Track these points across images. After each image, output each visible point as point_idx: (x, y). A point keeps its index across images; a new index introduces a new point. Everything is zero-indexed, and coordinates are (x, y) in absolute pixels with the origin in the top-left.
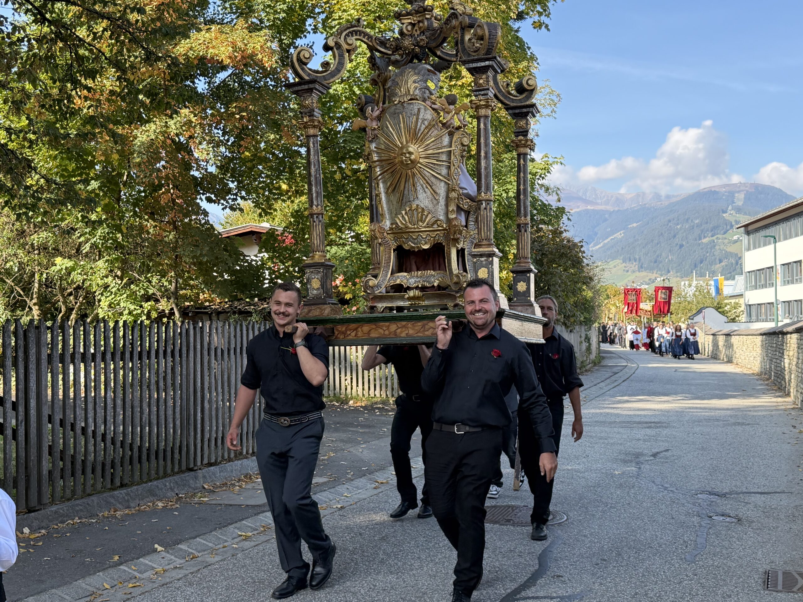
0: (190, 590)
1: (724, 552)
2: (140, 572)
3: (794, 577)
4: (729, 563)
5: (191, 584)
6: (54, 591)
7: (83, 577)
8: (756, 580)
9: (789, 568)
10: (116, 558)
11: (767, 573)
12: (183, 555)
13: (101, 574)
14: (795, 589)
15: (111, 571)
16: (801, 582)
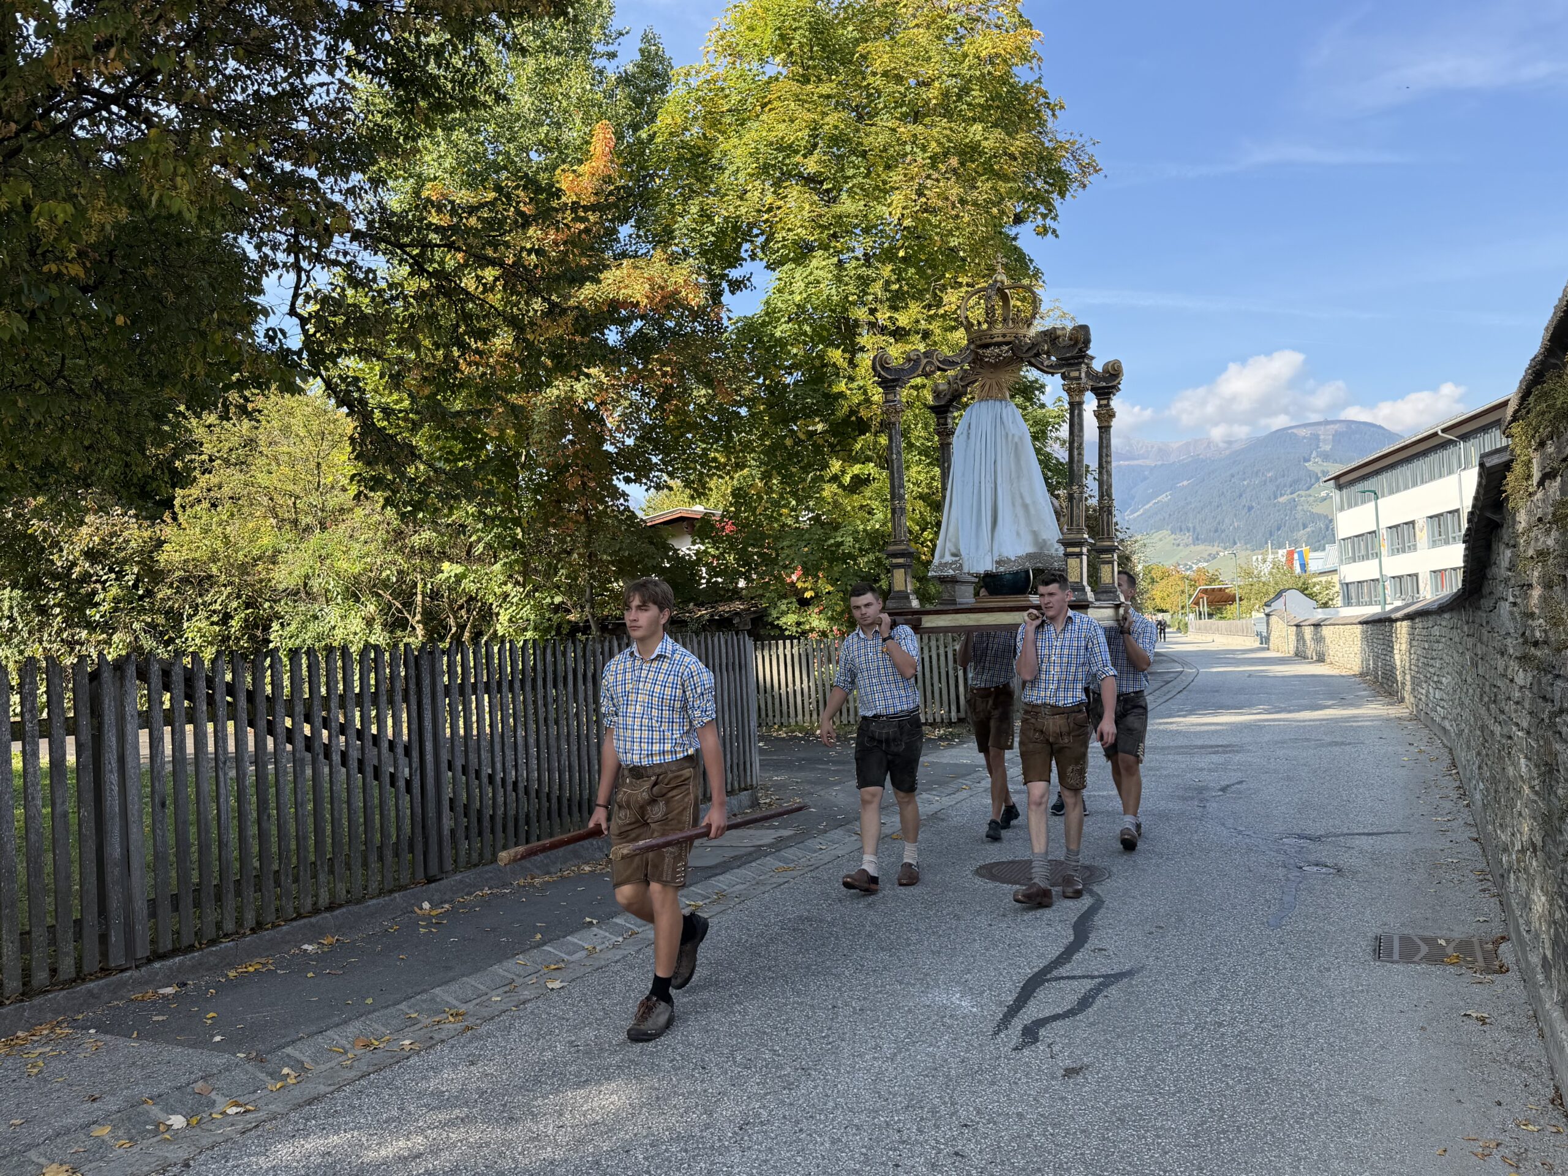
0: (631, 975)
1: (1320, 912)
2: (569, 954)
3: (1414, 942)
4: (1328, 927)
5: (632, 967)
6: (465, 979)
7: (500, 961)
8: (1364, 947)
9: (1407, 931)
10: (539, 936)
11: (1378, 939)
12: (620, 931)
13: (521, 956)
14: (1416, 959)
15: (533, 952)
16: (1424, 949)
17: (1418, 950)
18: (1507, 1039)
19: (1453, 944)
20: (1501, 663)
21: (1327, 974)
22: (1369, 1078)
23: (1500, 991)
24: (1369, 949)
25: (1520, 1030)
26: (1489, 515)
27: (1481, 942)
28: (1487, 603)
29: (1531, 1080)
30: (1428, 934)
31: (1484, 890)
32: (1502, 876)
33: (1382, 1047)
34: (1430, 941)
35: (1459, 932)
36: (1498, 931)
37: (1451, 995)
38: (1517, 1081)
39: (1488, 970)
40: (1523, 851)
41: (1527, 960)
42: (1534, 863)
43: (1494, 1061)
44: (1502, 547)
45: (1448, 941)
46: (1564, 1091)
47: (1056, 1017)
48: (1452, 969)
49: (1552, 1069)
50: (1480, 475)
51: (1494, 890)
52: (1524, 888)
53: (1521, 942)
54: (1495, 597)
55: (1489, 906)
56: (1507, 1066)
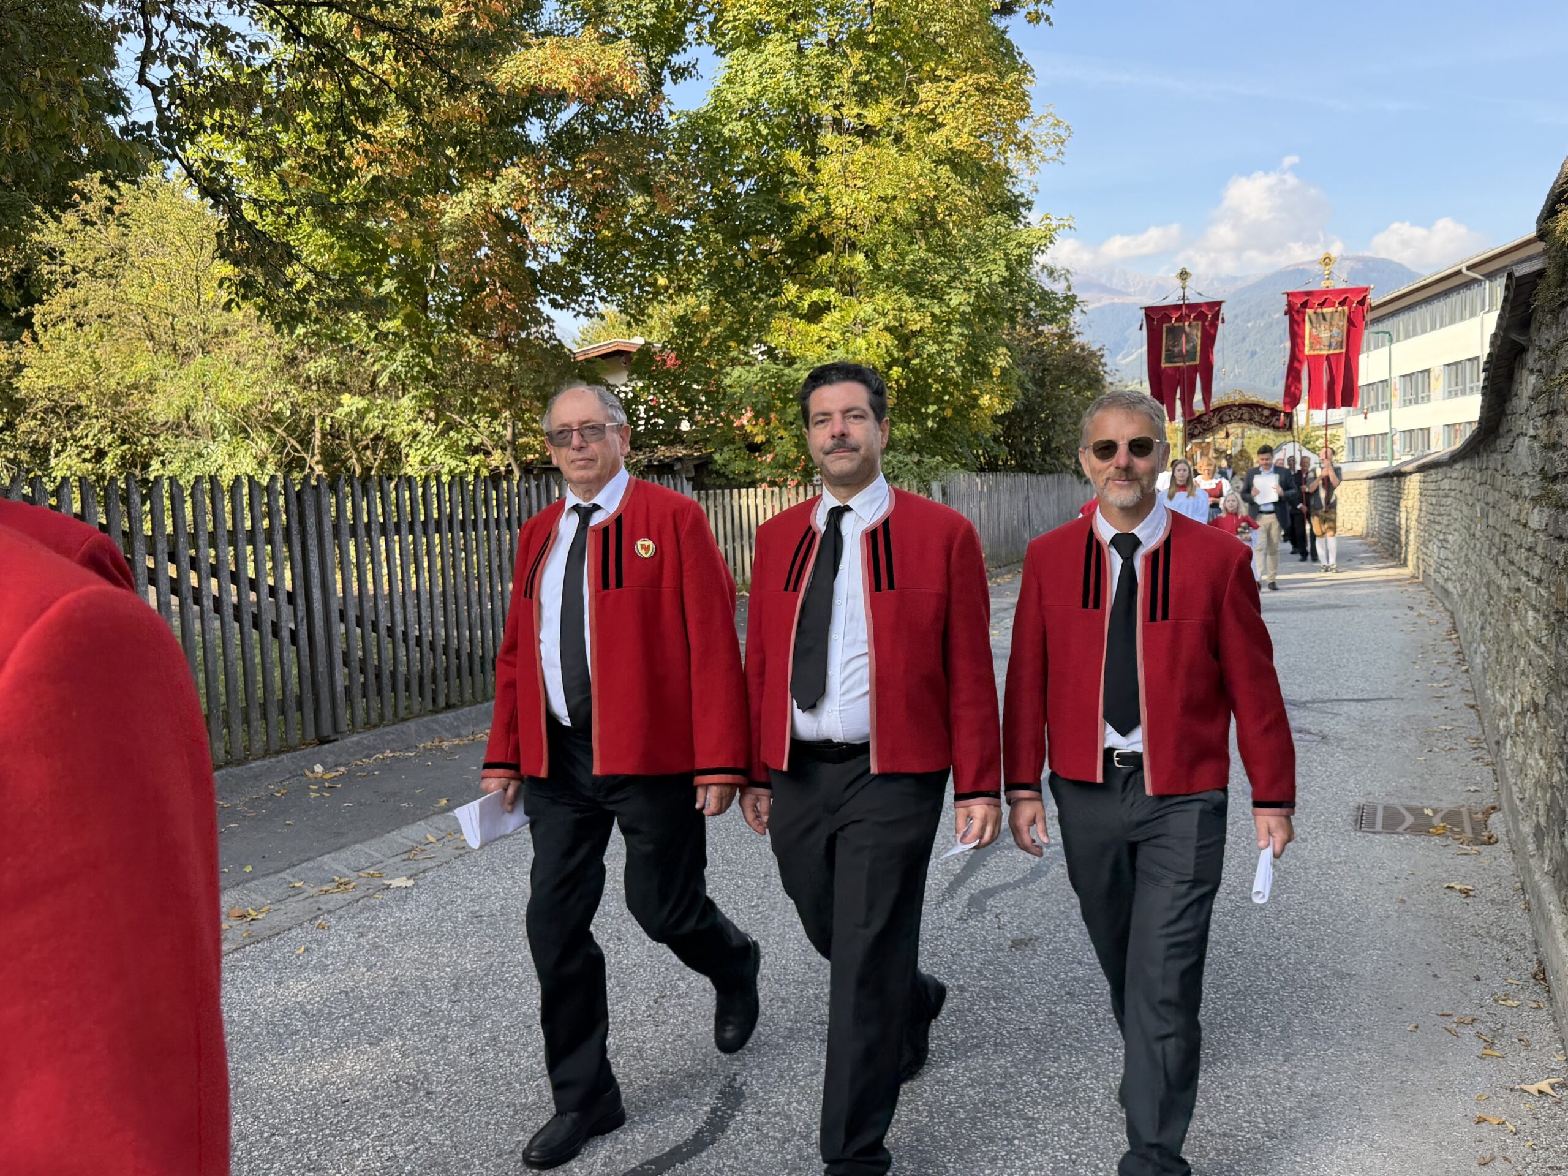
3: (1399, 813)
4: (1308, 796)
6: (358, 846)
7: (398, 827)
8: (1343, 817)
9: (1393, 801)
10: (444, 802)
11: (1360, 809)
13: (422, 823)
14: (1400, 829)
15: (437, 819)
16: (1410, 820)
17: (1403, 820)
18: (1489, 912)
19: (1440, 815)
20: (1514, 508)
21: (1303, 845)
22: (1341, 952)
23: (1487, 862)
24: (1350, 819)
25: (1505, 903)
26: (1514, 336)
27: (1470, 812)
28: (1503, 443)
29: (1512, 954)
30: (1414, 804)
31: (1477, 759)
32: (1498, 743)
33: (1357, 921)
34: (1416, 812)
35: (1447, 803)
36: (1489, 802)
37: (1435, 866)
38: (1498, 955)
39: (1476, 841)
40: (1523, 713)
41: (1518, 831)
42: (1534, 724)
43: (1476, 935)
44: (1525, 373)
45: (1435, 812)
46: (1547, 966)
47: (1005, 887)
48: (1436, 840)
49: (1536, 944)
50: (1507, 287)
51: (1488, 759)
52: (1521, 753)
53: (1514, 811)
54: (1514, 434)
55: (1482, 774)
56: (1489, 940)
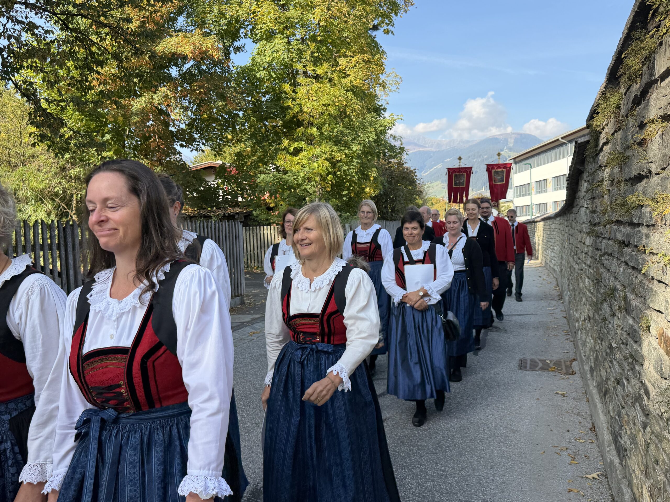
1: (496, 349)
3: (536, 362)
4: (499, 355)
8: (514, 364)
9: (534, 357)
11: (521, 360)
14: (537, 369)
16: (541, 365)
17: (538, 365)
18: (572, 403)
19: (553, 363)
20: (580, 236)
21: (497, 376)
22: (513, 421)
23: (571, 382)
24: (517, 365)
25: (579, 399)
26: (578, 167)
27: (565, 361)
28: (575, 210)
29: (582, 420)
30: (542, 358)
31: (567, 339)
32: (575, 332)
33: (520, 408)
34: (543, 361)
35: (555, 358)
36: (572, 356)
37: (551, 384)
38: (577, 421)
39: (567, 373)
40: (585, 320)
41: (584, 369)
42: (589, 325)
43: (567, 412)
44: (583, 182)
45: (551, 361)
46: (596, 425)
48: (552, 373)
49: (591, 416)
50: (575, 147)
51: (572, 339)
52: (584, 337)
53: (582, 361)
54: (579, 206)
55: (569, 346)
56: (572, 415)
